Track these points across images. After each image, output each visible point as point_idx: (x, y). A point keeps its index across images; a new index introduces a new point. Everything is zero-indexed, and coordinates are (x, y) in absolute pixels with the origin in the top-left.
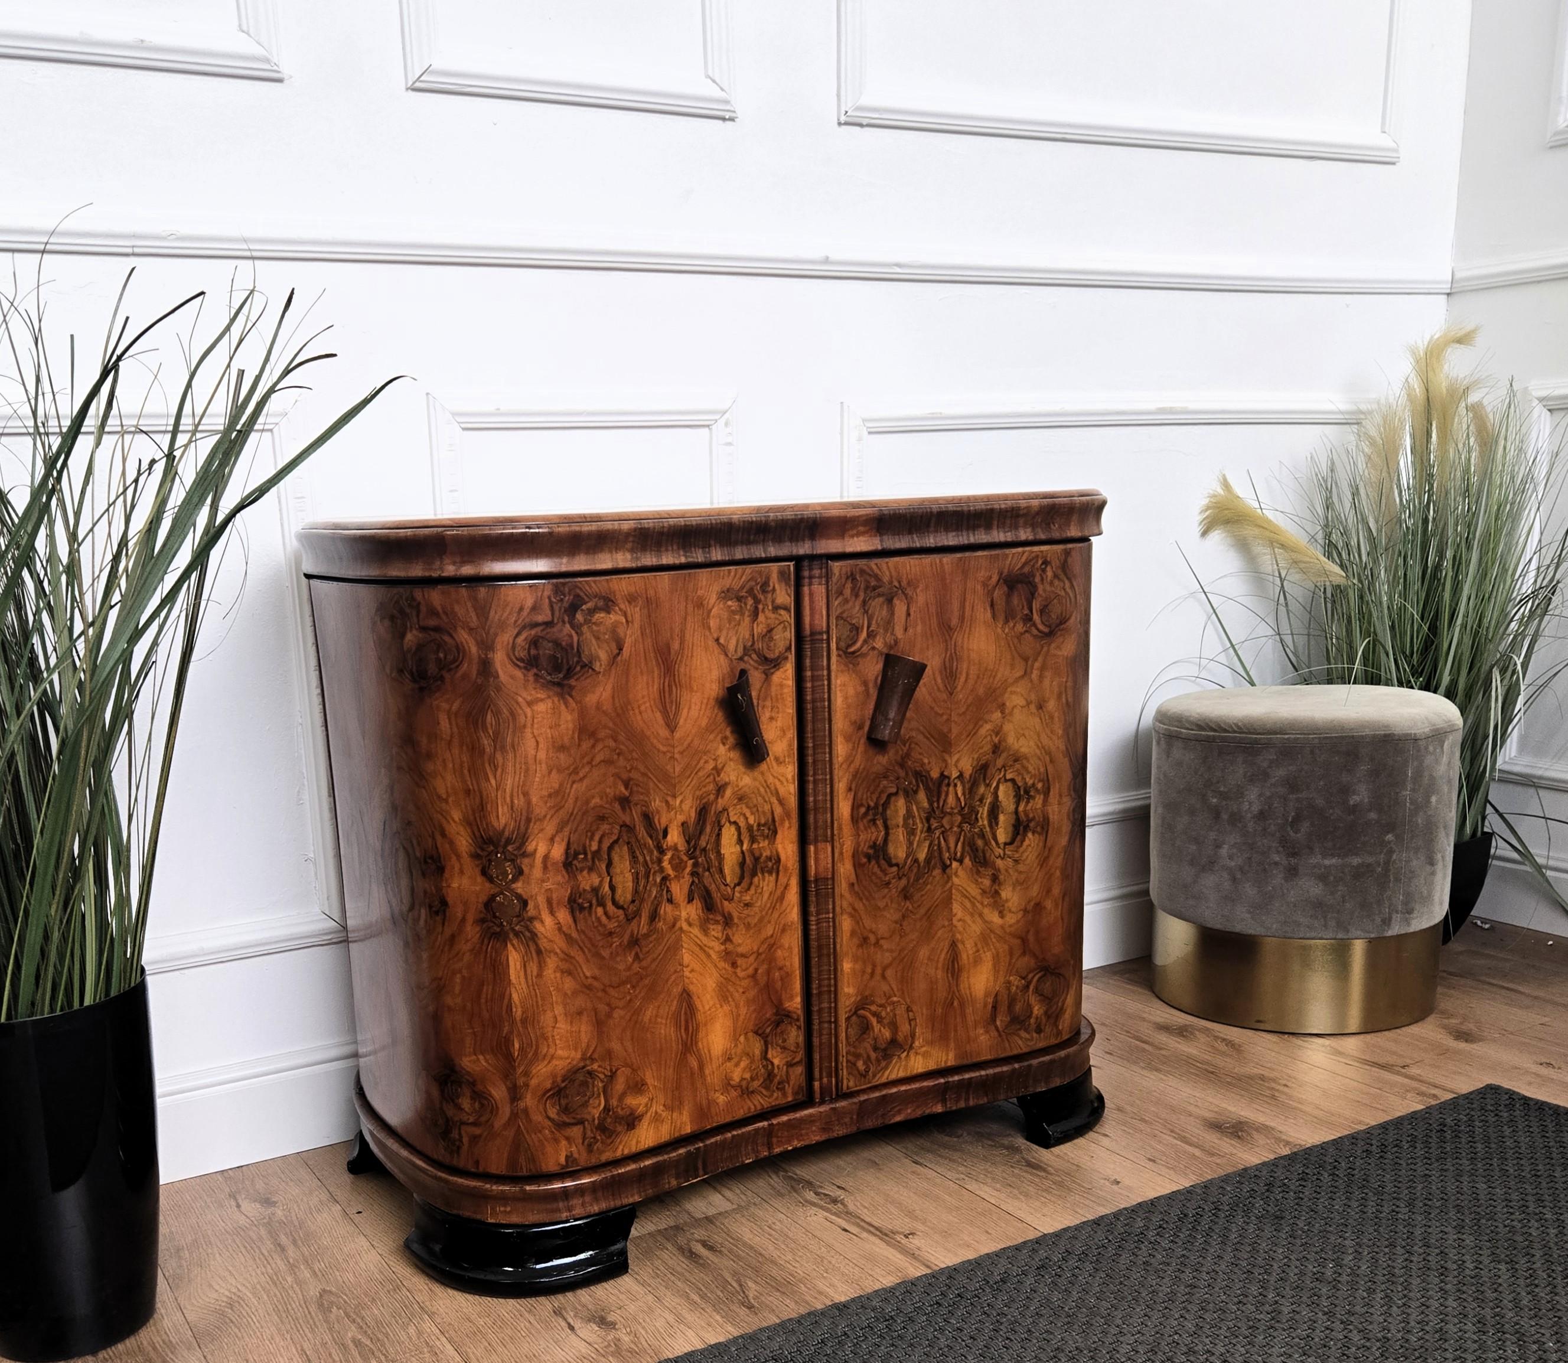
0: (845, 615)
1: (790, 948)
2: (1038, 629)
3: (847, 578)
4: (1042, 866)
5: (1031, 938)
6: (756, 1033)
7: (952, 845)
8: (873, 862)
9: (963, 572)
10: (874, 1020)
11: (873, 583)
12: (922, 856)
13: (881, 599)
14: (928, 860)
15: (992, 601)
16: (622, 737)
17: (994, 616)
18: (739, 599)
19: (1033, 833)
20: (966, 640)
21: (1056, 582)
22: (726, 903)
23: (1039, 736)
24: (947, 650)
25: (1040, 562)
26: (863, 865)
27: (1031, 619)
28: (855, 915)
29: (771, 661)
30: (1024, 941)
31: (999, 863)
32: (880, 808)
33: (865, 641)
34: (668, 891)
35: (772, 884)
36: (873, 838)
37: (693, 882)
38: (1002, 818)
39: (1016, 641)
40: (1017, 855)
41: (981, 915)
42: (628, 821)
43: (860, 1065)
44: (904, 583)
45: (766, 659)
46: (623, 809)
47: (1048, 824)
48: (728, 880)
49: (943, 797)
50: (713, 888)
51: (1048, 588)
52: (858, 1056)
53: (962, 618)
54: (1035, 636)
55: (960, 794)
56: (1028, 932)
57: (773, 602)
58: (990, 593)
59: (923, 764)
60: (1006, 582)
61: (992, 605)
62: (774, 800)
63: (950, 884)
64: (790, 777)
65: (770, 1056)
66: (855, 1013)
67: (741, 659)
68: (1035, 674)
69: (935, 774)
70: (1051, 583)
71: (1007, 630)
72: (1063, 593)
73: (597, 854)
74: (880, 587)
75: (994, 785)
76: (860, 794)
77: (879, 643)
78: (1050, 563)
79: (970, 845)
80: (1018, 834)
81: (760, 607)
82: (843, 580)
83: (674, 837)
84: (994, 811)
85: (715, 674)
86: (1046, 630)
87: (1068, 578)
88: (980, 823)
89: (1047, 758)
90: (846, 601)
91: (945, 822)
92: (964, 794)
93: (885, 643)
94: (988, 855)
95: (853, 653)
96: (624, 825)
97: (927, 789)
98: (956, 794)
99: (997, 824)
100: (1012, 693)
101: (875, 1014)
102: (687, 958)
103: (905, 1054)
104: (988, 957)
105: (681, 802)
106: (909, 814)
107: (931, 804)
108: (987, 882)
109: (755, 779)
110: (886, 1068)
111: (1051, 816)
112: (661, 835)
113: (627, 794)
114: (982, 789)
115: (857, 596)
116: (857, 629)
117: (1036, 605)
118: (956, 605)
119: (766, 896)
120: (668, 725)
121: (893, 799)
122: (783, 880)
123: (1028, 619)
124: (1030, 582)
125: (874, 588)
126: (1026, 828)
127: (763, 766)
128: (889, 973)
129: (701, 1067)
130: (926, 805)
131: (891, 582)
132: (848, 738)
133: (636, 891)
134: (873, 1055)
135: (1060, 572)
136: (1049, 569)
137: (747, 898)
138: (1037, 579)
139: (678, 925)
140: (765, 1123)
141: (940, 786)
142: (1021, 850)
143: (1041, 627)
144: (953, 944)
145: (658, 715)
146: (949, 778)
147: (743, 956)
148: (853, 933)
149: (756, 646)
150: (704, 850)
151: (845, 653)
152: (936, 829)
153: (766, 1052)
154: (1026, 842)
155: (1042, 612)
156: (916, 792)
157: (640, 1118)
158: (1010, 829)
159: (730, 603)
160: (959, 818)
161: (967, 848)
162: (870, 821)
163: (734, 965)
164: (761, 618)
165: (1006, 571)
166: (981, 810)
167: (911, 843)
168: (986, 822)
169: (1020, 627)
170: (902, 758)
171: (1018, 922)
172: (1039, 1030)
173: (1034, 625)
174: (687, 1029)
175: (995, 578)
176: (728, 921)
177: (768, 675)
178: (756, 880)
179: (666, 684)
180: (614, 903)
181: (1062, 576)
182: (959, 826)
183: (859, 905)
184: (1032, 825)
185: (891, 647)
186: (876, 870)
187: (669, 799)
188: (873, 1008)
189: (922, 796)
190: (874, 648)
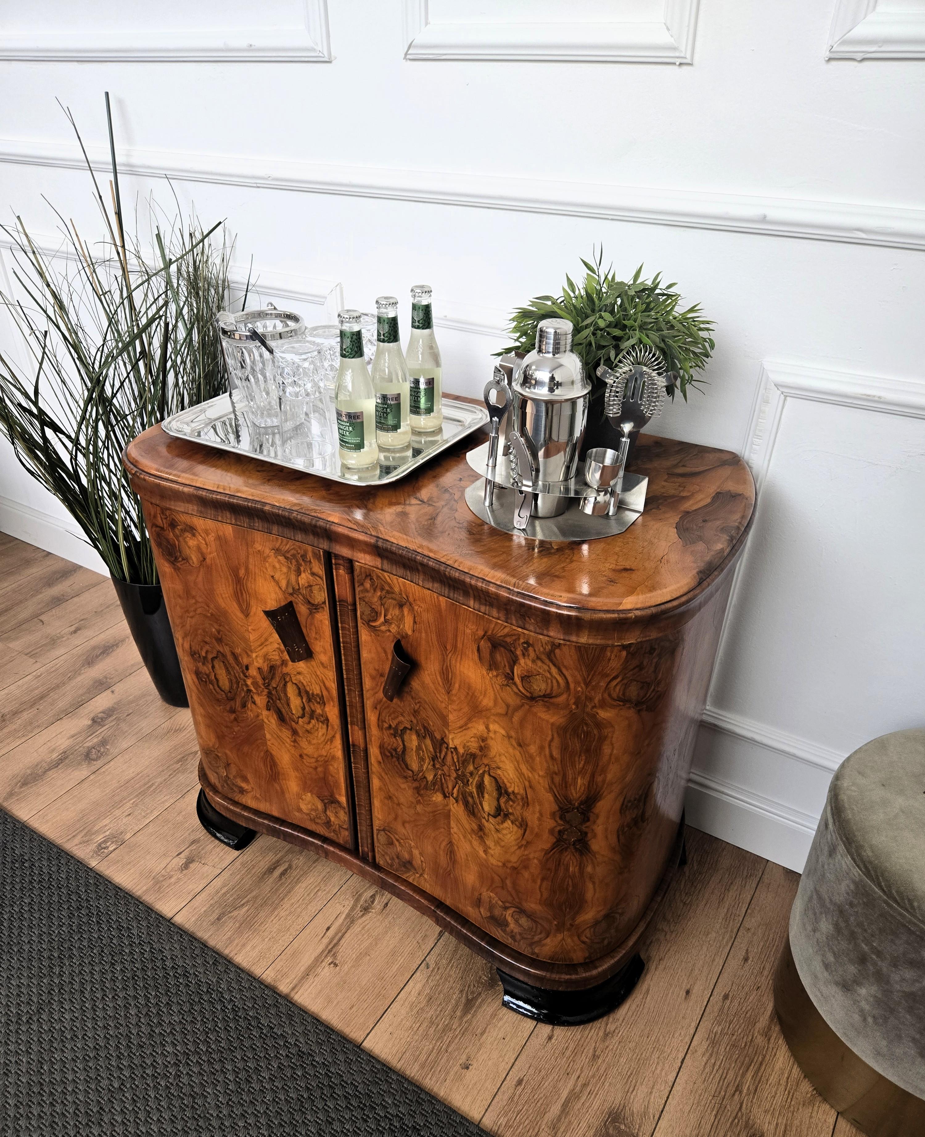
0: (366, 600)
1: (337, 769)
2: (519, 690)
3: (367, 576)
4: (520, 848)
5: (508, 882)
6: (319, 797)
7: (450, 787)
8: (395, 759)
9: (455, 614)
10: (397, 843)
11: (387, 588)
12: (430, 777)
13: (394, 602)
14: (434, 783)
15: (478, 647)
16: (212, 606)
17: (480, 659)
18: (286, 558)
19: (512, 823)
20: (458, 664)
21: (539, 663)
22: (293, 723)
23: (518, 762)
24: (444, 661)
25: (522, 641)
26: (388, 757)
27: (513, 679)
28: (381, 778)
29: (313, 605)
30: (503, 881)
31: (484, 821)
32: (399, 732)
33: (383, 624)
34: (252, 697)
35: (324, 730)
36: (395, 745)
37: (268, 702)
38: (486, 796)
39: (498, 687)
40: (497, 827)
41: (471, 842)
42: (222, 650)
43: (388, 858)
44: (411, 599)
45: (309, 602)
46: (219, 644)
47: (527, 825)
48: (294, 712)
49: (443, 753)
50: (283, 710)
51: (530, 663)
52: (386, 853)
53: (455, 646)
54: (516, 693)
55: (455, 760)
56: (506, 878)
57: (311, 569)
58: (478, 641)
59: (429, 724)
60: (489, 639)
61: (478, 650)
62: (322, 685)
63: (447, 808)
64: (332, 678)
65: (328, 813)
66: (384, 830)
67: (291, 594)
68: (516, 719)
69: (438, 737)
70: (533, 661)
71: (490, 675)
72: (549, 676)
73: (205, 658)
74: (393, 593)
75: (481, 772)
76: (384, 714)
77: (394, 628)
78: (532, 646)
79: (462, 794)
80: (499, 815)
81: (302, 569)
82: (364, 576)
83: (253, 672)
84: (480, 787)
85: (273, 596)
86: (528, 695)
87: (554, 665)
88: (470, 788)
89: (527, 783)
90: (367, 591)
91: (445, 768)
92: (458, 761)
93: (399, 633)
94: (476, 810)
95: (374, 627)
96: (219, 652)
97: (432, 740)
98: (453, 758)
99: (483, 797)
100: (495, 721)
101: (398, 840)
102: (268, 736)
103: (418, 875)
104: (474, 868)
105: (257, 656)
106: (419, 748)
107: (435, 752)
108: (475, 827)
109: (308, 667)
110: (406, 872)
111: (529, 823)
112: (244, 668)
113: (220, 637)
114: (471, 768)
115: (375, 590)
116: (377, 613)
117: (517, 671)
118: (450, 636)
119: (320, 734)
120: (242, 611)
121: (408, 731)
122: (331, 733)
123: (510, 677)
124: (511, 651)
125: (388, 592)
126: (506, 816)
127: (313, 663)
128: (407, 825)
129: (283, 792)
130: (432, 749)
131: (401, 594)
132: (373, 678)
133: (231, 687)
134: (397, 861)
135: (543, 657)
136: (531, 649)
137: (309, 727)
138: (519, 652)
139: (261, 717)
140: (320, 843)
141: (441, 745)
142: (502, 826)
143: (521, 689)
144: (451, 843)
145: (235, 604)
146: (448, 745)
147: (306, 755)
148: (380, 789)
149: (301, 591)
150: (276, 688)
151: (368, 624)
152: (438, 768)
153: (326, 811)
154: (505, 825)
155: (523, 678)
156: (424, 737)
157: (247, 792)
158: (493, 808)
159: (280, 557)
160: (455, 775)
161: (461, 796)
162: (392, 734)
163: (301, 756)
164: (303, 575)
165: (490, 633)
166: (471, 780)
167: (422, 766)
168: (474, 790)
169: (501, 680)
170: (415, 711)
171: (498, 867)
172: (513, 937)
173: (515, 684)
174: (271, 769)
175: (481, 633)
176: (295, 732)
177: (311, 613)
178: (313, 722)
179: (238, 588)
180: (218, 686)
181: (547, 661)
182: (455, 779)
183: (386, 777)
184: (511, 817)
185: (403, 637)
186: (397, 763)
187: (249, 653)
188: (397, 837)
189: (428, 741)
190: (390, 631)
